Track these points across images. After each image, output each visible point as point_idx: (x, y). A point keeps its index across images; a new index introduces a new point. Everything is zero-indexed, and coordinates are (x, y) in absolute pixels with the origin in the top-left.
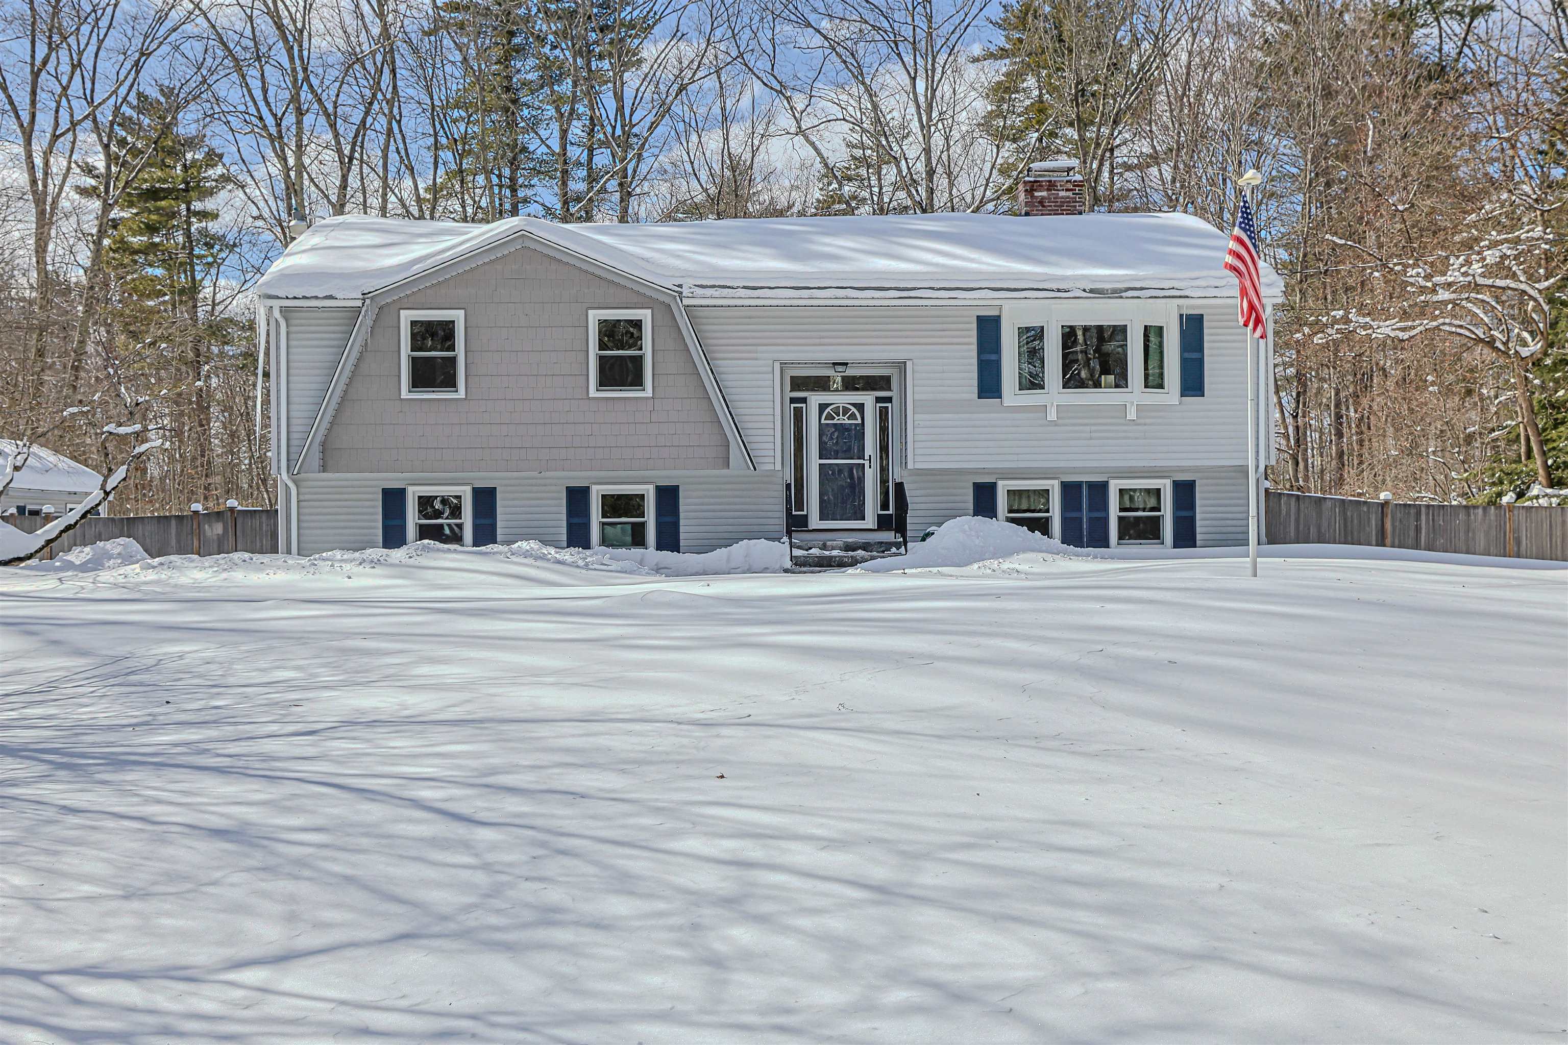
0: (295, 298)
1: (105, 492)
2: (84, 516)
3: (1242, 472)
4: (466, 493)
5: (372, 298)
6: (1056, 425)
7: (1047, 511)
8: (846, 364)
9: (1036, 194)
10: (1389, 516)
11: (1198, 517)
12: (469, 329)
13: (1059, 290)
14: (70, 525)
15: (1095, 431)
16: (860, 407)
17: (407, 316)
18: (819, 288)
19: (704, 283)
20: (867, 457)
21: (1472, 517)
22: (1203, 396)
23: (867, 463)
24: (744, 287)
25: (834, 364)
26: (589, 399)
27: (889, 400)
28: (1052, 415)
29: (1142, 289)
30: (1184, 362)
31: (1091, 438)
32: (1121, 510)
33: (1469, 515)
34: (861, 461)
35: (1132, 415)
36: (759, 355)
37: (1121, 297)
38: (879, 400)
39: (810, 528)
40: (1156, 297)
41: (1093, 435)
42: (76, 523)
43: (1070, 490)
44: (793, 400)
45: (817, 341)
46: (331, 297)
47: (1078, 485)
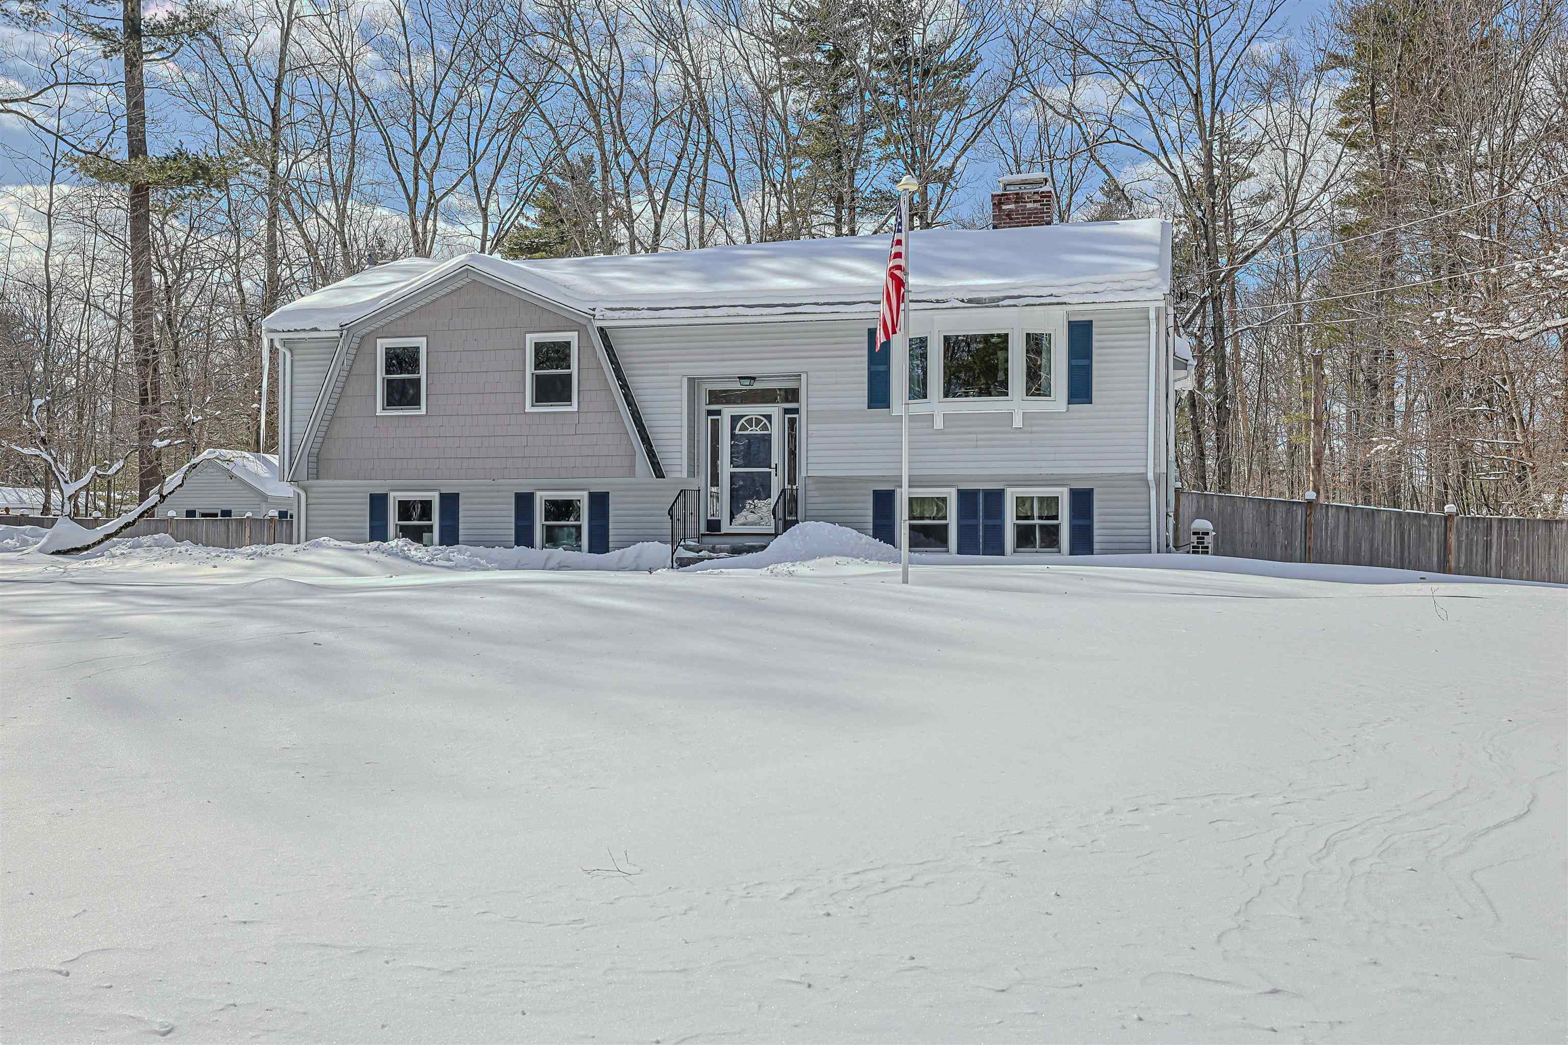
0: (289, 331)
1: (161, 496)
2: (141, 516)
3: (1140, 480)
4: (435, 497)
5: (348, 330)
6: (942, 434)
7: (945, 518)
8: (754, 378)
9: (1004, 207)
10: (1454, 530)
11: (1096, 526)
12: (430, 354)
13: (938, 301)
14: (129, 523)
15: (982, 440)
16: (769, 417)
17: (383, 344)
18: (714, 307)
19: (614, 306)
20: (773, 466)
21: (1555, 532)
22: (1091, 403)
23: (773, 471)
24: (649, 309)
25: (740, 378)
26: (525, 413)
27: (796, 411)
28: (939, 424)
29: (1019, 297)
30: (1071, 369)
31: (976, 447)
32: (1018, 518)
33: (1551, 530)
34: (767, 470)
35: (1018, 422)
36: (670, 371)
37: (998, 306)
38: (787, 411)
39: (723, 532)
40: (1032, 305)
41: (979, 443)
42: (134, 521)
43: (967, 498)
44: (710, 413)
45: (721, 357)
46: (315, 329)
47: (975, 493)
